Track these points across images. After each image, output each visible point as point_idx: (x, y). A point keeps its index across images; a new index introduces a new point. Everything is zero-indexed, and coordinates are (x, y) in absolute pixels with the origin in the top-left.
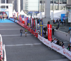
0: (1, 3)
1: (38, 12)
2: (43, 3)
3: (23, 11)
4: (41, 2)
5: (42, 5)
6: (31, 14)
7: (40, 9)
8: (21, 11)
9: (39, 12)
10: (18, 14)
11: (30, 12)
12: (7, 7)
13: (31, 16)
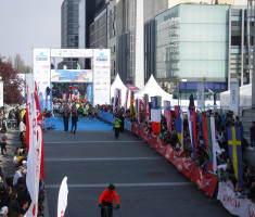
0: (63, 47)
1: (224, 86)
2: (246, 44)
3: (158, 80)
4: (236, 41)
5: (243, 51)
6: (189, 95)
7: (230, 72)
8: (146, 80)
9: (226, 84)
10: (133, 94)
11: (185, 83)
12: (88, 64)
13: (192, 104)
